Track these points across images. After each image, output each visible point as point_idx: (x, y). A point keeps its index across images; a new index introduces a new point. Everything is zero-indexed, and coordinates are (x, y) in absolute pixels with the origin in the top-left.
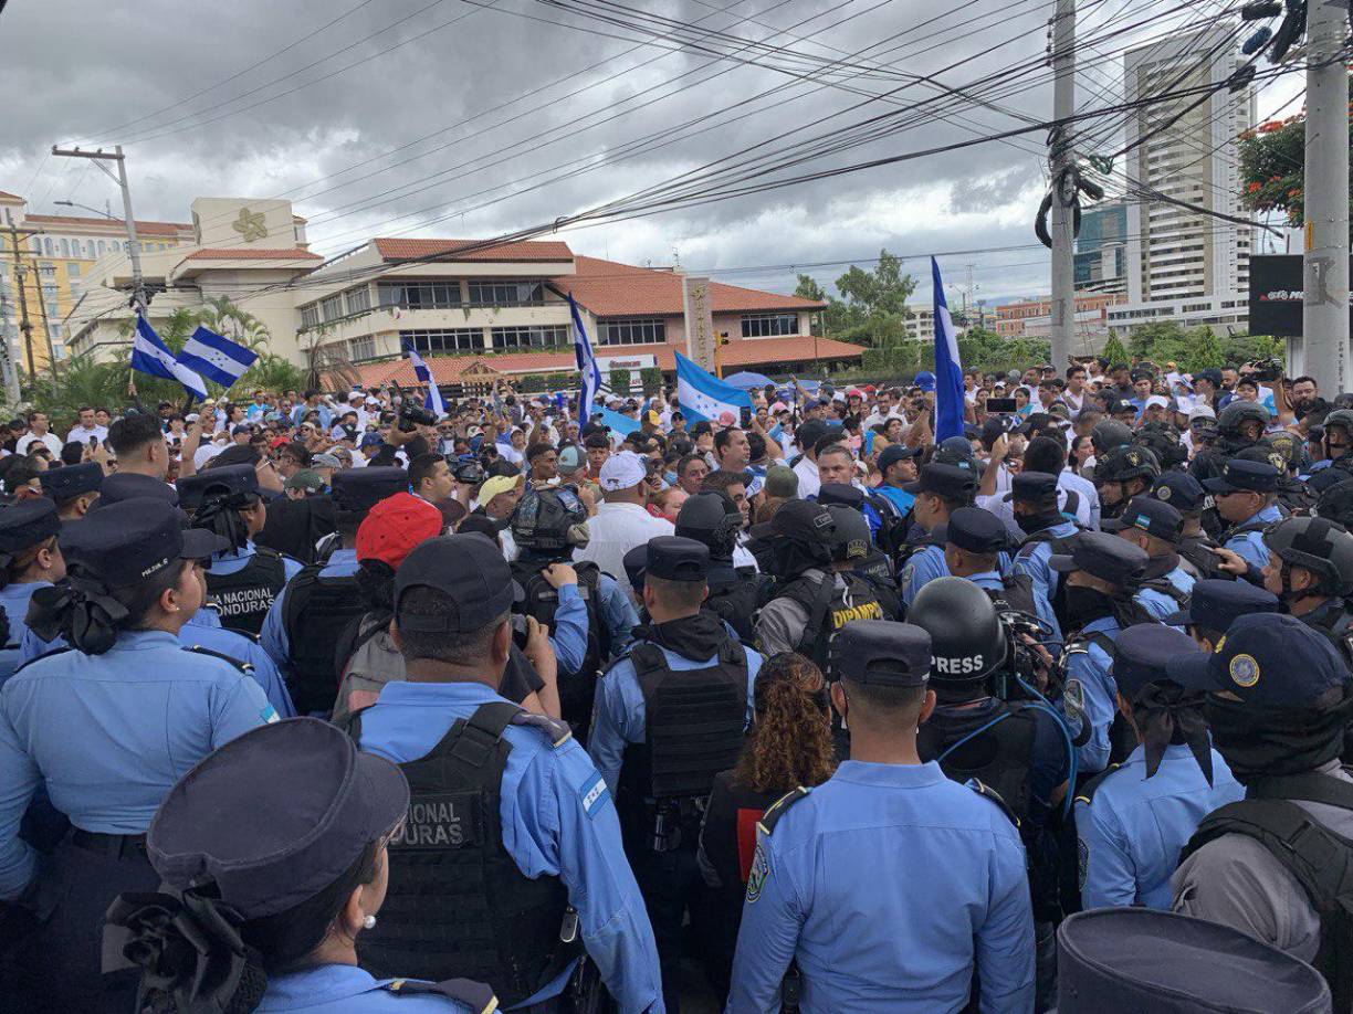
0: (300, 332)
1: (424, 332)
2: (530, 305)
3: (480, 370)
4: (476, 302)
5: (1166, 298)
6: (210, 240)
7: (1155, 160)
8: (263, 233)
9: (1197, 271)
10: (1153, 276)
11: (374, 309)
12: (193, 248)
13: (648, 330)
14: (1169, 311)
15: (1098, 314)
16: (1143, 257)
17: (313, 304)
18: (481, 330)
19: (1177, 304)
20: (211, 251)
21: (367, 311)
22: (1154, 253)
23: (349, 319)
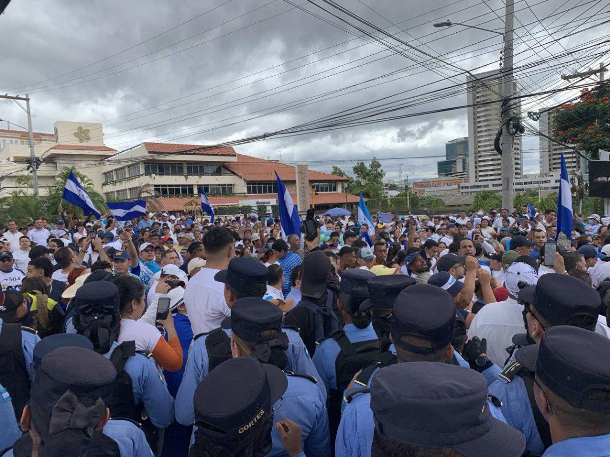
0: (104, 184)
1: (166, 186)
2: (215, 175)
3: (194, 204)
4: (190, 173)
5: (485, 180)
6: (62, 141)
7: (480, 122)
8: (88, 139)
9: (498, 170)
10: (480, 171)
11: (142, 175)
12: (54, 144)
13: (260, 188)
14: (487, 186)
15: (456, 186)
16: (476, 163)
17: (111, 172)
18: (192, 185)
19: (490, 183)
20: (63, 145)
21: (139, 176)
22: (480, 161)
23: (129, 179)
